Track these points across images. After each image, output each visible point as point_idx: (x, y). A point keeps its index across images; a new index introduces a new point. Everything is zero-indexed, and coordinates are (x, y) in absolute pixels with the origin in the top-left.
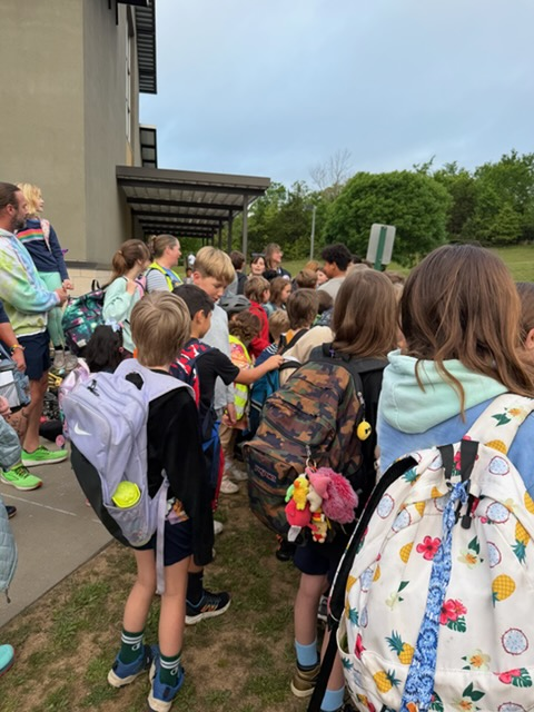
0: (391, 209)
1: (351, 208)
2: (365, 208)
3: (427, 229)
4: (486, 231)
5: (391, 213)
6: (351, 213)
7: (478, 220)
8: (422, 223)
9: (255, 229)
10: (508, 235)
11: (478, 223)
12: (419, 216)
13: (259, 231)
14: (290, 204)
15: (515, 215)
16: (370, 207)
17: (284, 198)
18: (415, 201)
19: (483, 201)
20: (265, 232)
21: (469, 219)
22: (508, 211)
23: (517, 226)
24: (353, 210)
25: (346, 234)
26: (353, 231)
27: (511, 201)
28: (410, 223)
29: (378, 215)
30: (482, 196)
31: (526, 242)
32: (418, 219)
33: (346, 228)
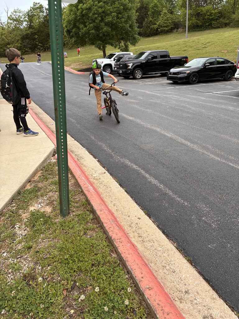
0: (103, 9)
1: (78, 10)
2: (87, 9)
3: (126, 22)
4: (155, 26)
5: (103, 12)
6: (78, 13)
7: (151, 19)
8: (122, 17)
9: (29, 32)
10: (166, 27)
11: (151, 21)
12: (120, 13)
13: (32, 33)
14: (48, 15)
15: (169, 15)
16: (89, 9)
17: (43, 12)
18: (117, 3)
19: (152, 8)
20: (35, 34)
21: (146, 19)
22: (165, 13)
23: (170, 21)
24: (80, 11)
25: (78, 28)
26: (81, 26)
27: (166, 7)
28: (115, 18)
29: (95, 14)
30: (151, 5)
31: (175, 30)
32: (120, 16)
33: (77, 24)
